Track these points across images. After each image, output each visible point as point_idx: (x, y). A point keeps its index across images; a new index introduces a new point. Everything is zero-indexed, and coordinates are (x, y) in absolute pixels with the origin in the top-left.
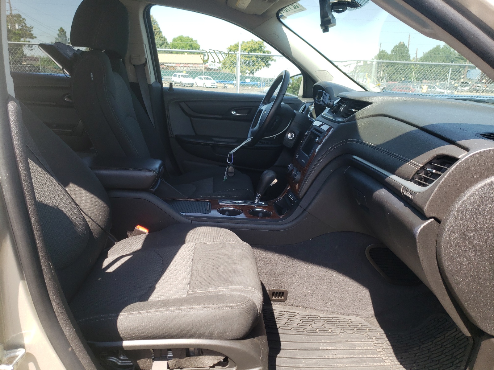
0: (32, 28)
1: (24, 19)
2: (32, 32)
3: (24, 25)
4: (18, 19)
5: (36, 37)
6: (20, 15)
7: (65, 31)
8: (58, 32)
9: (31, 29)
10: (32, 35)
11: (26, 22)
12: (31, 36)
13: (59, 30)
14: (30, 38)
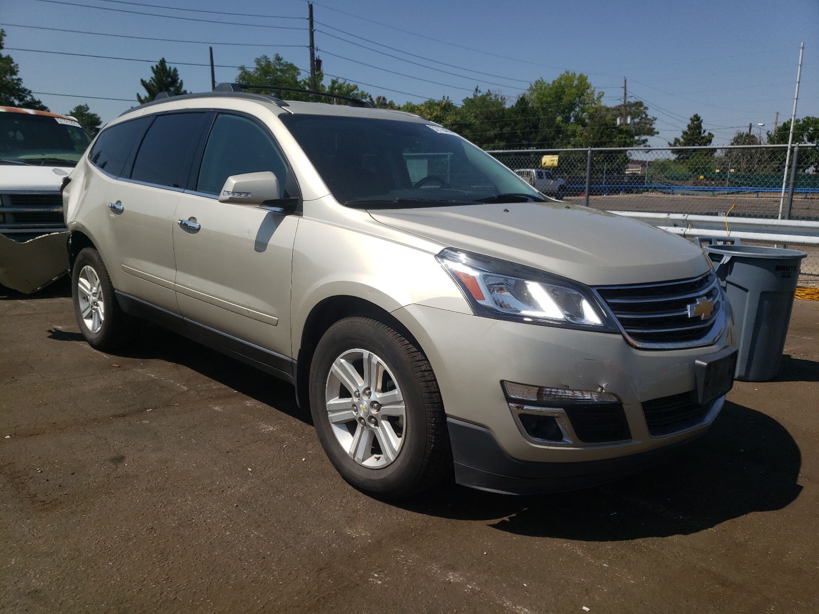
0: (655, 119)
1: (646, 108)
2: (654, 126)
3: (644, 116)
4: (637, 109)
5: (658, 133)
6: (642, 103)
7: (701, 119)
8: (689, 122)
9: (653, 121)
10: (652, 129)
11: (648, 112)
12: (651, 132)
13: (691, 119)
14: (648, 134)
